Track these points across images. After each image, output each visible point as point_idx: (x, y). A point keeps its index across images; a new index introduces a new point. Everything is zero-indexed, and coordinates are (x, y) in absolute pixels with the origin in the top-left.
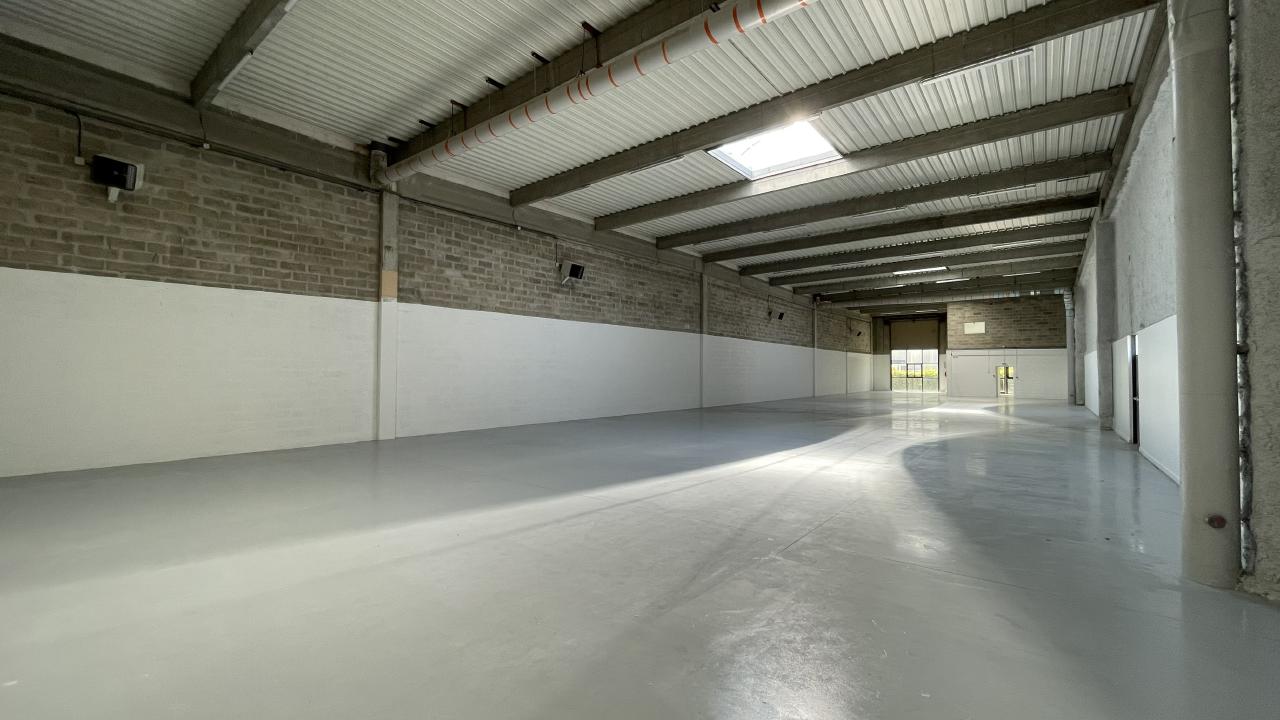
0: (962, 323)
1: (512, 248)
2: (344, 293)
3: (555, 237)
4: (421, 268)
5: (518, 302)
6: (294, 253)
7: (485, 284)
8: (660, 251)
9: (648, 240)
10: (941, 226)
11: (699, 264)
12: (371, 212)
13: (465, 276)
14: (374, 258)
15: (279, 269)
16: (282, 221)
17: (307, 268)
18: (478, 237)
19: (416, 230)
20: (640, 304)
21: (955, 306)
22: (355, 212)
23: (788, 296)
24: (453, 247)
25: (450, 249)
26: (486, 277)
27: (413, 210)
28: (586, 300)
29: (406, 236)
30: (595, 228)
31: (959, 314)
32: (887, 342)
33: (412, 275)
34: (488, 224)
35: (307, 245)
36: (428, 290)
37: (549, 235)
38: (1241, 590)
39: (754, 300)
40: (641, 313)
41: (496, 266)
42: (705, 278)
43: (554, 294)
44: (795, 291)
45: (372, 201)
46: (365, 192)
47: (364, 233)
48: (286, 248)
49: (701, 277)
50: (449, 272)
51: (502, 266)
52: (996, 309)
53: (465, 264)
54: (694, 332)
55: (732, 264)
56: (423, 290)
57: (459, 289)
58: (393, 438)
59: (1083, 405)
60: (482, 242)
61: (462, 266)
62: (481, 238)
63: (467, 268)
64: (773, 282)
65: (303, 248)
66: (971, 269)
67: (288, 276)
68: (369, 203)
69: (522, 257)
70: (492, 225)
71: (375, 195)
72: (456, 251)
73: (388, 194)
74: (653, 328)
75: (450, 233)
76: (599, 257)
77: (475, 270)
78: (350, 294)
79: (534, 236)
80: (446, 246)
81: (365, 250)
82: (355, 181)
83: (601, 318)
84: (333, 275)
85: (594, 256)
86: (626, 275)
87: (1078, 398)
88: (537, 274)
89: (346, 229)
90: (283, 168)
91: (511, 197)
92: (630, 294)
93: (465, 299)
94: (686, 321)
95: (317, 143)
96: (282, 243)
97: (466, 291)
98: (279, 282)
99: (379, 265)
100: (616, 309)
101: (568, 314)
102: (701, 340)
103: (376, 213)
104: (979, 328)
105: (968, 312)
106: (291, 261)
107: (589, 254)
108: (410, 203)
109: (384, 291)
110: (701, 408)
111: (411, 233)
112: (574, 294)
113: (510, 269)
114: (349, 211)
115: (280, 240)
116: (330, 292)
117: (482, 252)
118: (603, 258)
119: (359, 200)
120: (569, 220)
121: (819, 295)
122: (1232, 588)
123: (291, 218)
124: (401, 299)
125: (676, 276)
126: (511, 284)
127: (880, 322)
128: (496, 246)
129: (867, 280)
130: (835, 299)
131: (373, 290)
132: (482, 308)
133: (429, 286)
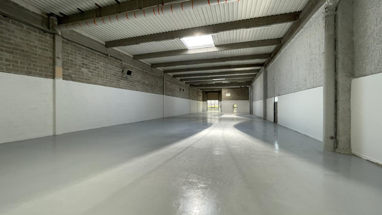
0: (225, 94)
1: (106, 63)
2: (38, 75)
3: (121, 60)
4: (72, 67)
5: (109, 82)
6: (12, 55)
7: (97, 75)
8: (152, 69)
9: (149, 64)
10: (230, 68)
11: (163, 73)
12: (49, 42)
13: (89, 72)
14: (51, 61)
15: (4, 62)
16: (5, 40)
17: (19, 62)
18: (94, 57)
19: (69, 52)
20: (147, 85)
21: (224, 89)
22: (42, 41)
23: (184, 84)
24: (84, 60)
25: (83, 61)
26: (97, 72)
27: (68, 44)
28: (131, 83)
29: (65, 54)
30: (134, 58)
31: (225, 91)
32: (206, 98)
33: (68, 70)
34: (97, 53)
35: (19, 53)
36: (75, 76)
37: (119, 59)
38: (336, 152)
39: (176, 85)
40: (147, 88)
41: (101, 69)
42: (164, 78)
43: (121, 80)
44: (186, 83)
45: (50, 37)
46: (46, 33)
47: (47, 50)
48: (8, 53)
49: (163, 77)
50: (83, 70)
51: (103, 69)
52: (233, 90)
53: (89, 67)
54: (161, 94)
55: (171, 74)
56: (73, 76)
57: (87, 76)
58: (62, 134)
59: (252, 114)
60: (95, 59)
61: (88, 67)
62: (95, 58)
63: (90, 69)
64: (181, 80)
65: (17, 54)
66: (231, 80)
67: (10, 65)
68: (48, 38)
69: (110, 66)
70: (99, 54)
71: (52, 35)
72: (86, 62)
73: (57, 36)
74: (151, 93)
75: (83, 55)
76: (135, 69)
77: (93, 69)
78: (40, 75)
79: (114, 59)
80: (82, 59)
81: (47, 58)
82: (42, 28)
83: (135, 89)
84: (32, 67)
85: (133, 68)
86: (143, 75)
87: (251, 112)
88: (115, 73)
89: (38, 48)
90: (5, 16)
91: (106, 44)
92: (144, 82)
93: (89, 80)
94: (159, 91)
95: (22, 8)
96: (5, 50)
97: (89, 77)
98: (4, 67)
99: (54, 64)
100: (140, 87)
101: (126, 87)
102: (163, 97)
103: (52, 43)
104: (228, 95)
105: (227, 90)
106: (11, 58)
107: (131, 67)
108: (67, 41)
109: (56, 75)
110: (164, 118)
111: (67, 53)
112: (127, 80)
113: (106, 70)
114: (39, 40)
115: (4, 49)
116: (31, 74)
117: (95, 63)
118: (136, 69)
119: (44, 36)
120: (125, 55)
121: (192, 85)
122: (334, 152)
123: (10, 39)
124: (64, 79)
125: (157, 77)
126: (106, 75)
127: (204, 93)
128: (101, 61)
129: (205, 81)
130: (195, 86)
131: (51, 74)
132: (96, 84)
133: (75, 74)
